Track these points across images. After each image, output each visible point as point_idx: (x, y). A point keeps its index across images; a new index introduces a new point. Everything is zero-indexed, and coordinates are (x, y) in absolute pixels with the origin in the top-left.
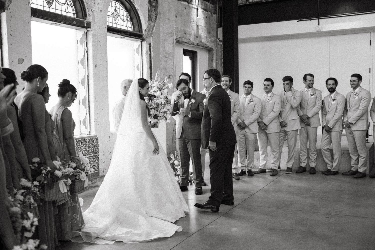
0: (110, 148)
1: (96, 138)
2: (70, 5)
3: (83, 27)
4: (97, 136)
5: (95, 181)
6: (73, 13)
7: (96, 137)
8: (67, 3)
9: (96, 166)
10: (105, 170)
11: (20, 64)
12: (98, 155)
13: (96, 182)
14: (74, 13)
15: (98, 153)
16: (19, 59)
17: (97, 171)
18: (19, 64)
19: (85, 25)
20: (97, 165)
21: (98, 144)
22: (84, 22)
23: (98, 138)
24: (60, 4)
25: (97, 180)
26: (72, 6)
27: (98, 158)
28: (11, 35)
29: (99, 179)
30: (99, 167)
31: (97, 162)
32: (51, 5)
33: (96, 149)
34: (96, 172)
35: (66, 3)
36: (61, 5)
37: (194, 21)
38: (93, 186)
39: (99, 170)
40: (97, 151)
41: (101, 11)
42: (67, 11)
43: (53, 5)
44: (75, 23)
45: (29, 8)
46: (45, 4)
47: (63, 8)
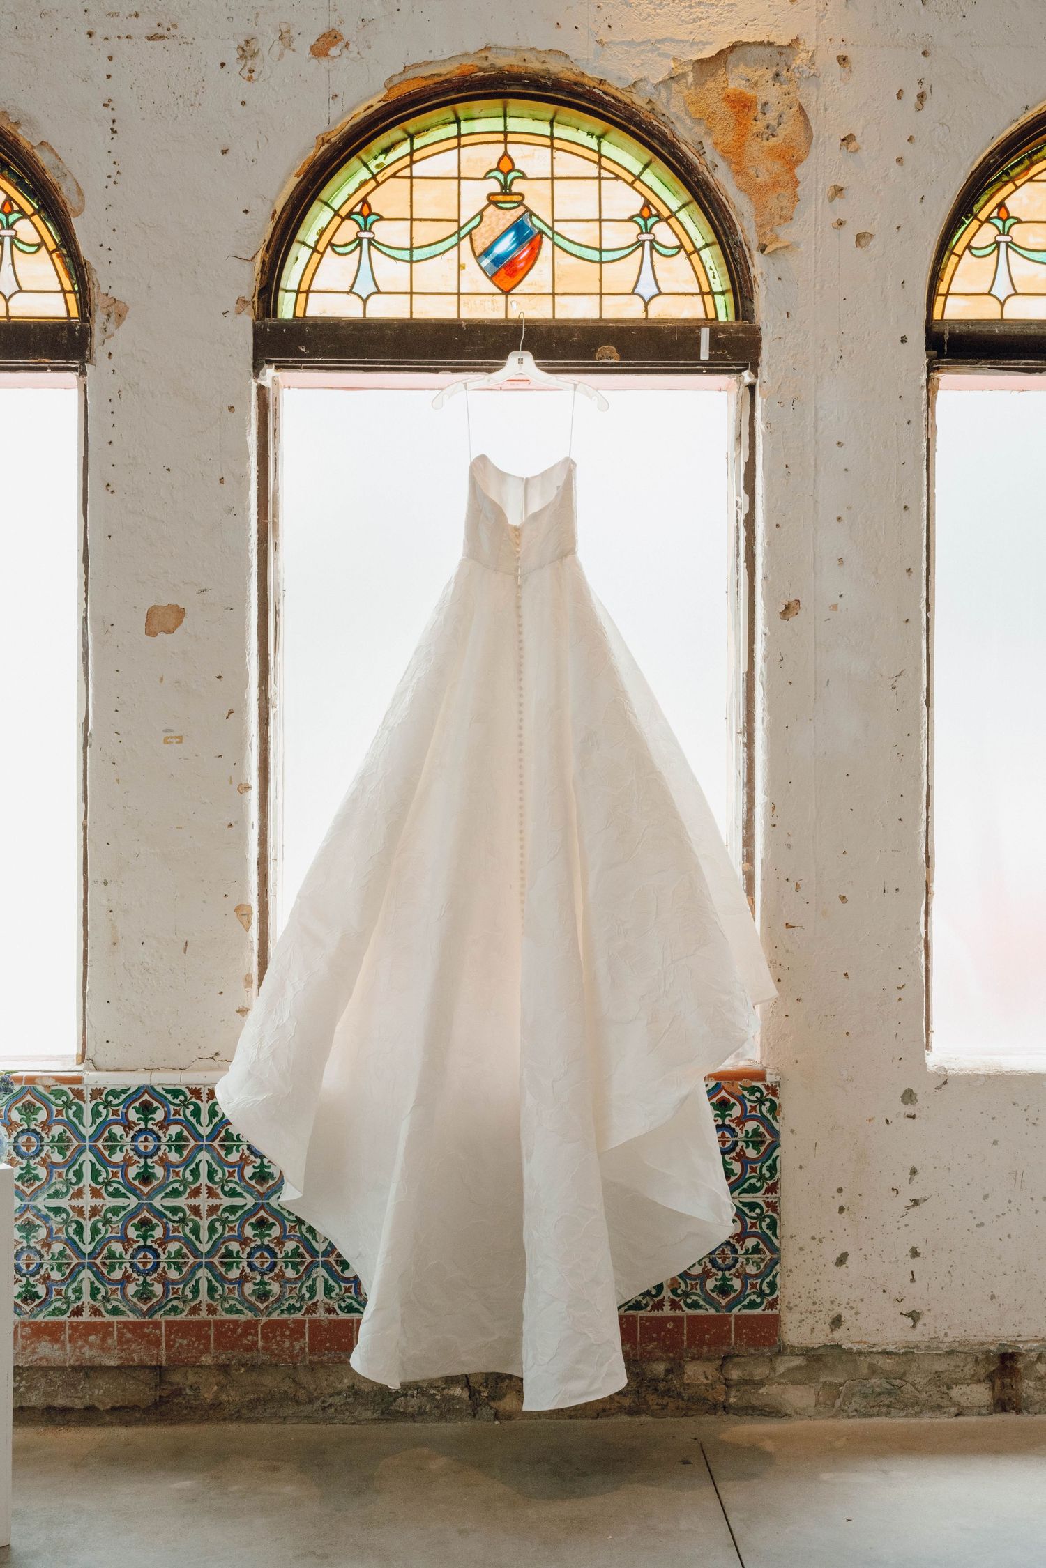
0: (914, 1172)
1: (753, 1090)
2: (681, 247)
3: (699, 372)
4: (771, 1079)
5: (760, 1372)
6: (702, 294)
7: (759, 1084)
8: (651, 241)
9: (744, 1277)
10: (846, 1315)
11: (162, 634)
12: (773, 1206)
13: (761, 1383)
14: (712, 293)
15: (773, 1189)
16: (151, 613)
17: (758, 1311)
18: (150, 632)
19: (705, 354)
20: (751, 1269)
21: (775, 1133)
22: (698, 339)
23: (773, 1090)
24: (594, 255)
25: (781, 1369)
26: (697, 251)
27: (773, 1226)
28: (111, 489)
29: (799, 1368)
30: (772, 1286)
31: (756, 1250)
32: (519, 277)
33: (754, 1161)
34: (737, 1317)
35: (640, 244)
36: (601, 262)
38: (732, 1400)
39: (773, 1304)
40: (761, 1178)
41: (861, 239)
42: (647, 289)
43: (538, 277)
44: (609, 353)
45: (243, 328)
46: (473, 276)
47: (620, 274)
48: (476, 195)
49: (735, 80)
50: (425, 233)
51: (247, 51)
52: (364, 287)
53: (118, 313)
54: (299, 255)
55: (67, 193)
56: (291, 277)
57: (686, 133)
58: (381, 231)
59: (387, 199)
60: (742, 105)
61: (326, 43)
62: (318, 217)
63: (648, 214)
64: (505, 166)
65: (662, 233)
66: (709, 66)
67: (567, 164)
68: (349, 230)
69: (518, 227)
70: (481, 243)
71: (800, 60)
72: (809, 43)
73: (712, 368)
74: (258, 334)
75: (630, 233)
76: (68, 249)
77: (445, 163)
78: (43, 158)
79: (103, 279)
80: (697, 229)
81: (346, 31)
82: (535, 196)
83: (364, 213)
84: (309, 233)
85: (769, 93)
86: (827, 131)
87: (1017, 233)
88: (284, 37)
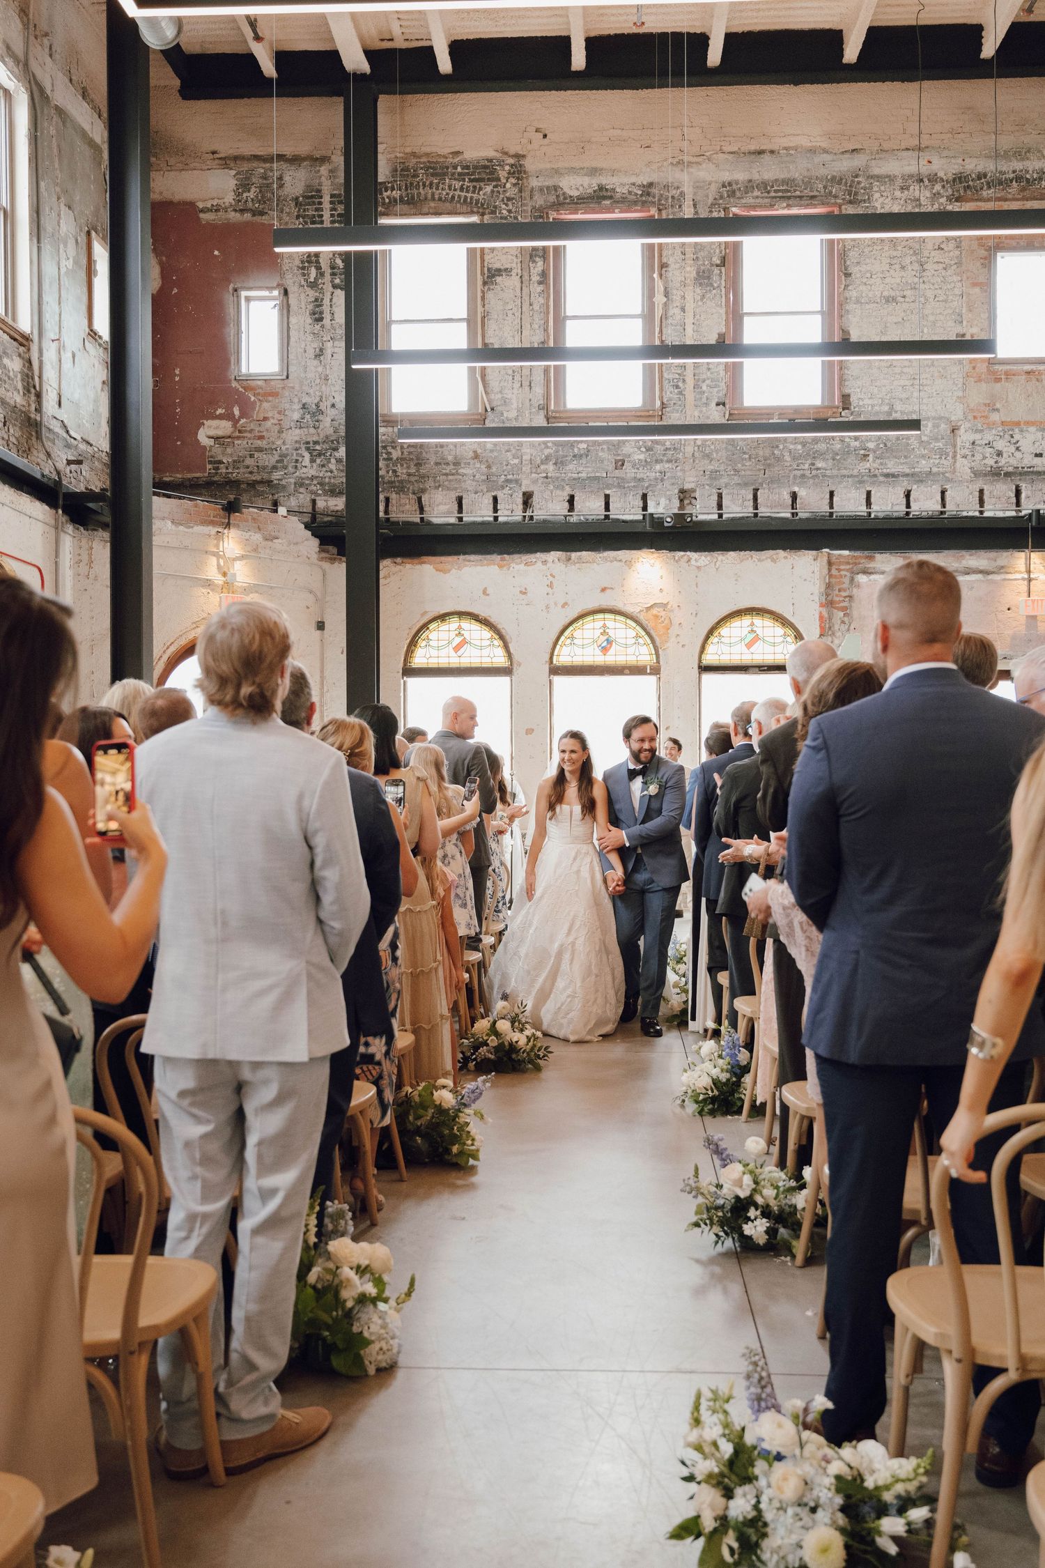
2: (645, 644)
3: (648, 675)
6: (649, 657)
8: (638, 643)
11: (529, 734)
14: (651, 656)
16: (527, 730)
18: (526, 734)
19: (649, 671)
22: (647, 667)
24: (625, 647)
26: (648, 647)
28: (518, 703)
32: (607, 653)
35: (635, 644)
36: (626, 649)
37: (1013, 608)
41: (683, 646)
42: (637, 654)
43: (612, 651)
44: (627, 671)
45: (547, 667)
46: (598, 652)
47: (631, 650)
48: (598, 633)
49: (654, 611)
50: (586, 642)
51: (547, 607)
52: (572, 654)
53: (519, 665)
54: (558, 647)
55: (507, 638)
56: (556, 653)
57: (644, 622)
58: (575, 641)
59: (577, 634)
60: (656, 617)
61: (565, 605)
62: (563, 638)
63: (637, 636)
64: (604, 626)
65: (641, 641)
66: (648, 609)
67: (618, 625)
68: (568, 641)
69: (607, 640)
70: (599, 643)
71: (669, 607)
72: (671, 603)
73: (650, 674)
74: (550, 669)
75: (634, 640)
76: (506, 647)
77: (590, 625)
78: (503, 631)
79: (516, 657)
80: (649, 641)
81: (569, 602)
82: (611, 633)
83: (572, 637)
84: (560, 643)
85: (663, 613)
86: (676, 621)
87: (723, 639)
88: (556, 604)
